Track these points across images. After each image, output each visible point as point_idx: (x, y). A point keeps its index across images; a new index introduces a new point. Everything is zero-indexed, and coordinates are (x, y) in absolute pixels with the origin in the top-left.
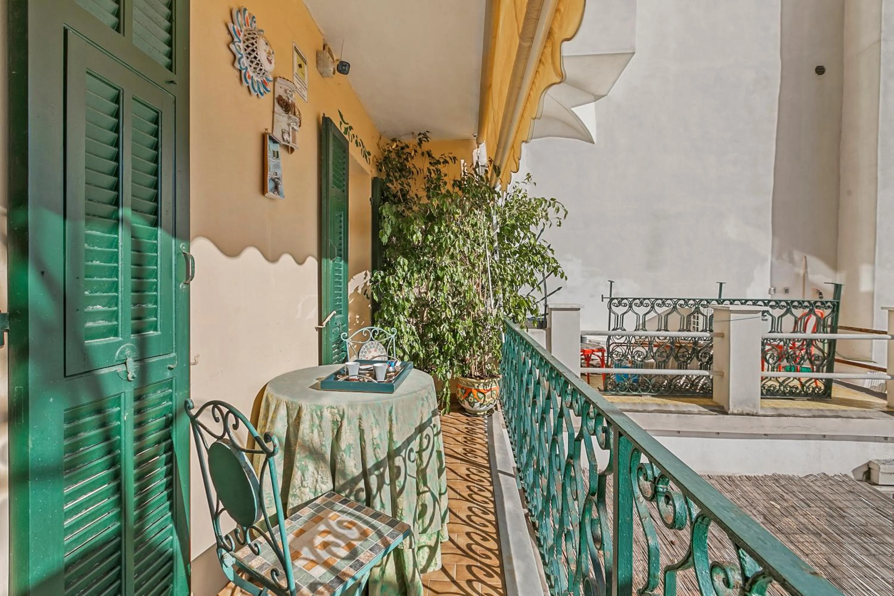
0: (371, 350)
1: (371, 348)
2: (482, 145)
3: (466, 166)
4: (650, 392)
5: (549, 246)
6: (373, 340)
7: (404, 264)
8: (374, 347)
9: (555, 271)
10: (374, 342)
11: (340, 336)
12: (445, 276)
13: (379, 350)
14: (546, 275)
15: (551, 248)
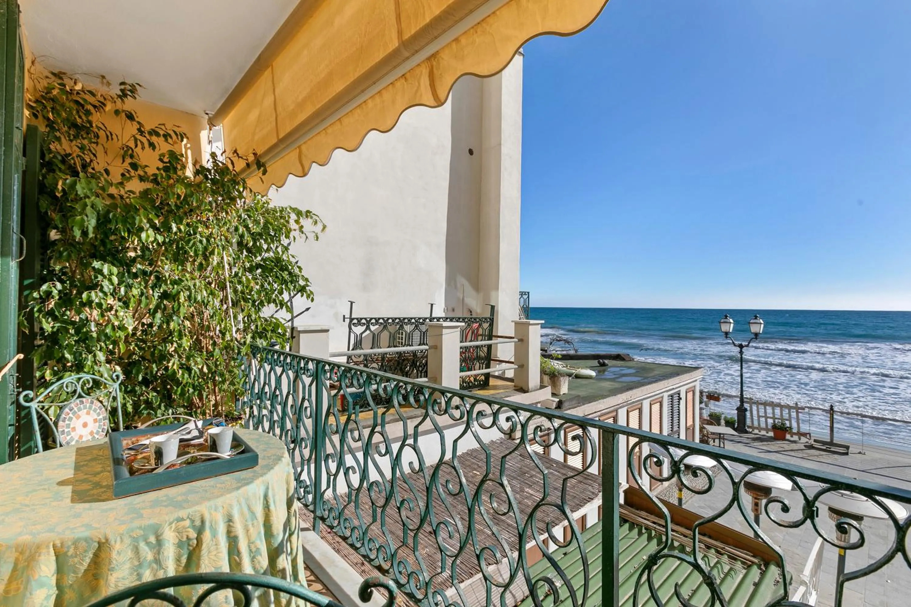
0: (80, 413)
1: (80, 410)
2: (217, 128)
3: (189, 148)
4: (383, 404)
5: (297, 262)
6: (82, 397)
7: (111, 274)
8: (85, 408)
9: (302, 290)
10: (84, 400)
11: (17, 400)
12: (182, 293)
13: (95, 411)
14: (292, 295)
15: (299, 264)
